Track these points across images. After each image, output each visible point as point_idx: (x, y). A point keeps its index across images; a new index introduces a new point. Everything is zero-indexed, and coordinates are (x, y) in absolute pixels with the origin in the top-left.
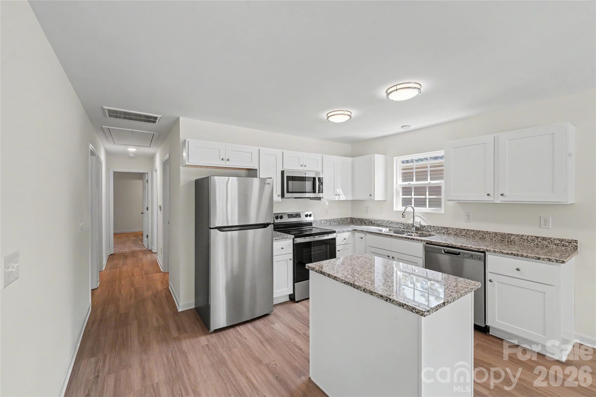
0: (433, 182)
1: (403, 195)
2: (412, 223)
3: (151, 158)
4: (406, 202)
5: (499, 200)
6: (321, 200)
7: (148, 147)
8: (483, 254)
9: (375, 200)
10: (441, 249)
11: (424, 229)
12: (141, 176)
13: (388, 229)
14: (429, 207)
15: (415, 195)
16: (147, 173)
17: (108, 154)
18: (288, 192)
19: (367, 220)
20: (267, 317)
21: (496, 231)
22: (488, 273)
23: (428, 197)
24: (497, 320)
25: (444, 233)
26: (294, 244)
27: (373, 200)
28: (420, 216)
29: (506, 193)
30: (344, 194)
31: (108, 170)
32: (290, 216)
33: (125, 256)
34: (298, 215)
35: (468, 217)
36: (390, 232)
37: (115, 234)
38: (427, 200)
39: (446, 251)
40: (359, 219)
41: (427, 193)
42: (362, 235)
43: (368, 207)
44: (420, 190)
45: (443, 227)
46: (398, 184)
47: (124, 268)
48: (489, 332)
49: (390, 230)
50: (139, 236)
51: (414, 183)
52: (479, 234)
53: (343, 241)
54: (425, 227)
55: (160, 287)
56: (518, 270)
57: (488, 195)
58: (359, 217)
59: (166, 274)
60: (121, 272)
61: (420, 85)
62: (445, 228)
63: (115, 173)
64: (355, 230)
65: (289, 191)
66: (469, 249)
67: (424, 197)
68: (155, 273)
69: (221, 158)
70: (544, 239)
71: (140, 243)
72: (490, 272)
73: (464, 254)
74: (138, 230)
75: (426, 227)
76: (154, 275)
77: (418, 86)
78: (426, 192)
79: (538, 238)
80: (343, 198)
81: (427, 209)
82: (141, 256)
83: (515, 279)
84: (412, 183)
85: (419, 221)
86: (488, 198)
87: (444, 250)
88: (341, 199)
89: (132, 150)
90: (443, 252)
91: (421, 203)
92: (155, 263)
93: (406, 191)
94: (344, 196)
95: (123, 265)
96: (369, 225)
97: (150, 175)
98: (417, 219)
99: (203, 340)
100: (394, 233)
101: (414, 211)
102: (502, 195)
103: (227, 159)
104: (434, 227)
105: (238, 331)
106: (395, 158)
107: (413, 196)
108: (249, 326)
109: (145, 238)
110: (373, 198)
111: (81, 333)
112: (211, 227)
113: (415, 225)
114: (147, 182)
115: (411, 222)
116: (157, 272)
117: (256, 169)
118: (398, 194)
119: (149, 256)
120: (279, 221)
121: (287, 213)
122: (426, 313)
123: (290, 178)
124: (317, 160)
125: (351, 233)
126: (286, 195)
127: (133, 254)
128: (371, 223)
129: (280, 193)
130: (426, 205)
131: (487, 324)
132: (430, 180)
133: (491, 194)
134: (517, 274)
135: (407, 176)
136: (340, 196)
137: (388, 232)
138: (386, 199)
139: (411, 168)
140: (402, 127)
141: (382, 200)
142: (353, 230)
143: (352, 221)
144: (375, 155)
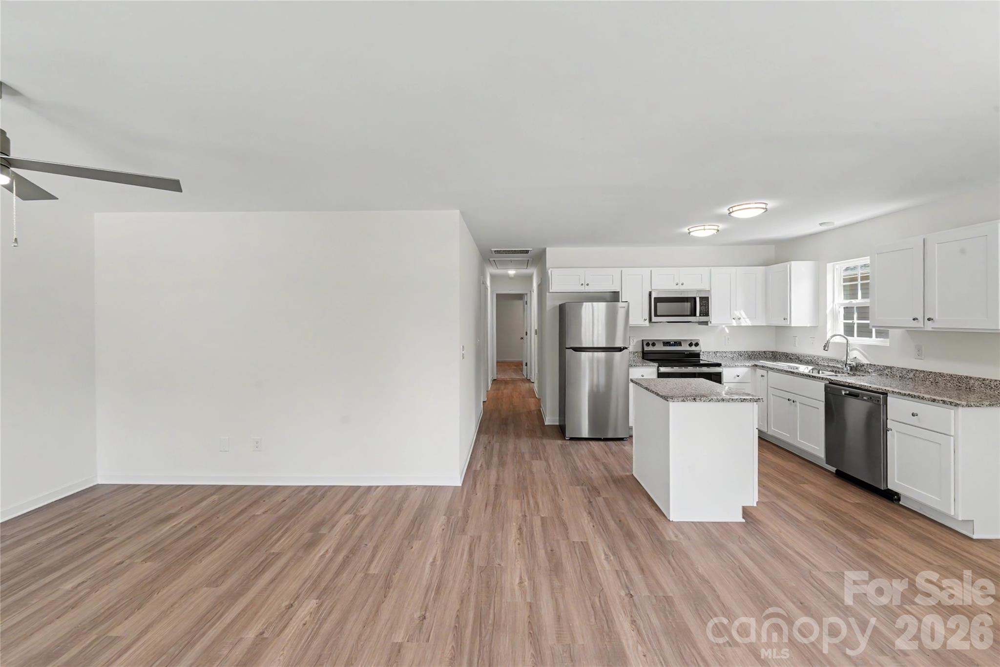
1: (844, 319)
2: (845, 360)
3: (530, 277)
4: (849, 330)
5: (930, 326)
6: (708, 325)
7: (524, 269)
8: (883, 396)
9: (793, 326)
10: (842, 390)
11: (862, 368)
12: (520, 297)
13: (810, 368)
14: (876, 337)
15: (859, 319)
16: (527, 294)
17: (493, 277)
18: (656, 315)
19: (793, 354)
20: (622, 442)
23: (856, 321)
24: (896, 481)
25: (887, 375)
26: (658, 373)
27: (790, 327)
28: (861, 350)
29: (936, 317)
30: (748, 318)
31: (492, 292)
32: (667, 343)
33: (506, 382)
34: (678, 343)
35: (919, 354)
36: (813, 372)
37: (497, 362)
39: (846, 392)
40: (783, 354)
41: (855, 316)
42: (764, 372)
44: (863, 312)
45: (886, 366)
46: (836, 301)
47: (505, 391)
48: (900, 501)
49: (813, 369)
50: (519, 366)
51: (859, 301)
52: (930, 376)
53: (735, 378)
54: (863, 365)
55: (533, 407)
57: (915, 319)
58: (784, 352)
59: (539, 400)
60: (502, 393)
62: (888, 367)
63: (497, 295)
64: (756, 366)
65: (658, 314)
66: (868, 389)
68: (530, 398)
69: (581, 283)
71: (520, 372)
72: (891, 420)
73: (864, 395)
74: (517, 359)
75: (866, 365)
76: (530, 399)
77: (764, 206)
80: (746, 322)
81: (873, 340)
82: (520, 383)
83: (909, 426)
84: (854, 301)
85: (857, 356)
86: (917, 324)
88: (743, 324)
89: (512, 272)
90: (843, 393)
91: (865, 331)
92: (531, 392)
93: (848, 312)
94: (748, 320)
95: (504, 389)
96: (796, 361)
97: (529, 295)
98: (854, 354)
99: (560, 442)
101: (847, 342)
102: (929, 319)
103: (586, 283)
104: (874, 365)
105: (590, 444)
106: (828, 265)
108: (601, 443)
109: (525, 367)
110: (790, 324)
111: (470, 448)
112: (567, 347)
113: (849, 362)
114: (526, 304)
115: (843, 358)
116: (533, 398)
117: (619, 292)
118: (835, 317)
119: (527, 385)
120: (651, 348)
121: (662, 340)
123: (658, 300)
124: (702, 275)
125: (750, 369)
126: (654, 319)
127: (514, 381)
128: (799, 359)
129: (647, 317)
130: (872, 333)
131: (890, 488)
133: (919, 318)
135: (851, 291)
136: (741, 320)
137: (810, 372)
138: (817, 326)
139: (855, 279)
140: (821, 224)
141: (808, 325)
142: (753, 365)
143: (775, 356)
144: (792, 262)
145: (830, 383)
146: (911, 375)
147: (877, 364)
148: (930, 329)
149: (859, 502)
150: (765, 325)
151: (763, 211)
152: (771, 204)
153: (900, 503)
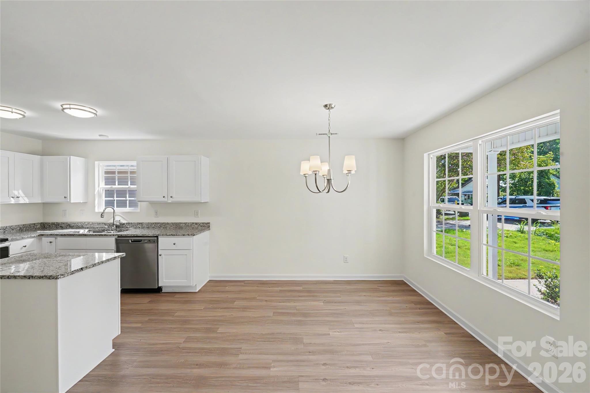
0: (132, 186)
1: (106, 197)
2: (113, 222)
4: (109, 204)
5: (170, 200)
8: (156, 238)
9: (72, 202)
10: (129, 240)
11: (124, 226)
13: (87, 230)
14: (130, 208)
15: (117, 197)
19: (64, 223)
21: (172, 222)
22: (160, 250)
23: (128, 198)
24: (163, 281)
25: (139, 227)
27: (70, 202)
28: (121, 215)
29: (174, 196)
35: (157, 214)
38: (128, 202)
39: (133, 240)
40: (53, 224)
41: (128, 196)
42: (52, 239)
43: (66, 210)
44: (121, 193)
45: (139, 223)
46: (101, 186)
48: (162, 290)
49: (89, 231)
51: (117, 186)
52: (163, 225)
53: (22, 249)
54: (124, 224)
56: (174, 244)
57: (164, 197)
58: (53, 222)
61: (96, 111)
62: (140, 223)
64: (42, 235)
66: (148, 236)
67: (112, 199)
70: (196, 224)
72: (161, 250)
73: (144, 240)
78: (126, 194)
79: (193, 223)
80: (25, 200)
81: (128, 209)
83: (172, 250)
84: (114, 186)
85: (119, 219)
86: (164, 199)
87: (131, 240)
88: (22, 202)
90: (130, 242)
91: (121, 204)
93: (109, 193)
94: (26, 198)
96: (66, 228)
98: (117, 218)
100: (94, 232)
101: (114, 211)
102: (171, 197)
104: (132, 223)
106: (96, 163)
107: (115, 199)
110: (69, 201)
113: (115, 223)
115: (111, 221)
118: (100, 196)
122: (59, 276)
125: (36, 239)
128: (69, 226)
130: (127, 206)
131: (159, 286)
132: (130, 185)
133: (166, 196)
134: (174, 247)
135: (109, 181)
136: (19, 199)
137: (87, 233)
138: (87, 202)
139: (114, 173)
140: (100, 135)
141: (82, 202)
142: (39, 236)
143: (44, 226)
144: (71, 156)
145: (118, 237)
146: (153, 226)
147: (133, 222)
148: (170, 202)
149: (149, 300)
150: (40, 202)
151: (93, 115)
152: (100, 112)
153: (162, 291)
